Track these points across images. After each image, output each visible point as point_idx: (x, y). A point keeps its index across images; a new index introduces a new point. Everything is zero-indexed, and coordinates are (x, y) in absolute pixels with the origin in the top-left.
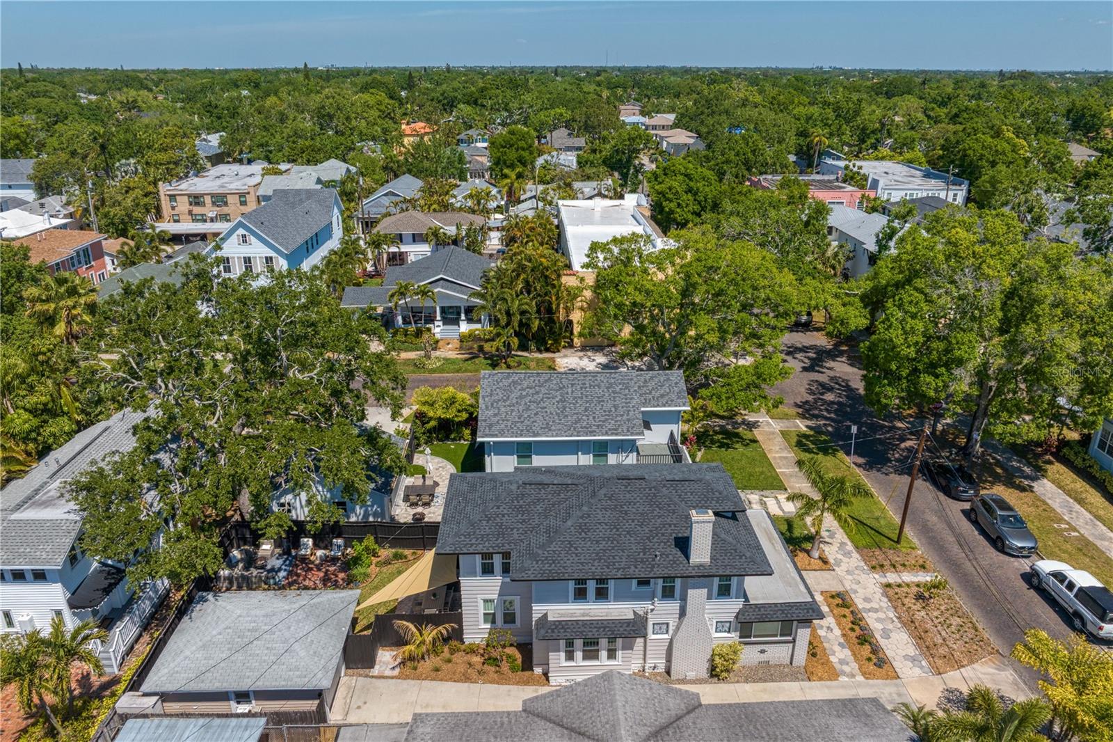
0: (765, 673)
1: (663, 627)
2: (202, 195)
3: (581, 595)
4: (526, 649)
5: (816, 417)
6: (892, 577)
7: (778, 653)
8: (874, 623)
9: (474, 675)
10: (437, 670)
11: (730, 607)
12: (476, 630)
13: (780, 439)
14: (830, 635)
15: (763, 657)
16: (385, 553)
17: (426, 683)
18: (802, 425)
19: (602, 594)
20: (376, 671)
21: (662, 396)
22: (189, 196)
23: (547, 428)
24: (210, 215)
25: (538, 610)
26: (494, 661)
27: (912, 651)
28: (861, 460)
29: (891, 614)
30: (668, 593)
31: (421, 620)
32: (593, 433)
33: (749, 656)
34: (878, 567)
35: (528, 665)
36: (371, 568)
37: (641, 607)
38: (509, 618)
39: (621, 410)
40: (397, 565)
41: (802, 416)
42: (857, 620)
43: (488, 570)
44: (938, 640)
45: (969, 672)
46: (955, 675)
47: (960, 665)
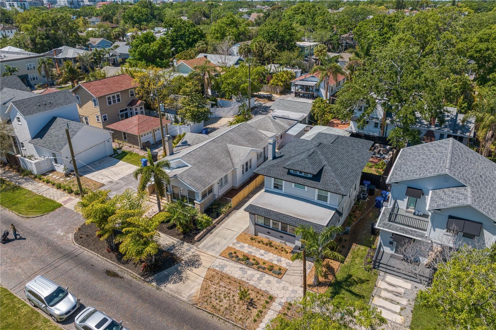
44: (221, 284)
45: (201, 280)
46: (204, 274)
47: (206, 279)
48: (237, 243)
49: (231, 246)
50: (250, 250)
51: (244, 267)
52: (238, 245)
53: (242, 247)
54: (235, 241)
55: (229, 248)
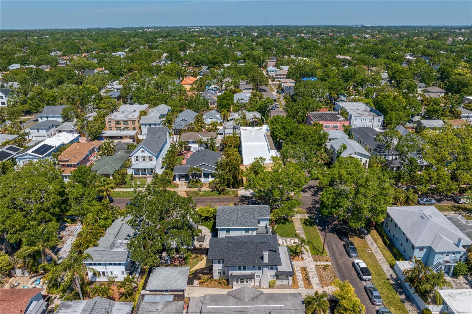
0: (282, 287)
1: (258, 276)
2: (120, 121)
3: (240, 269)
4: (228, 280)
5: (312, 213)
6: (319, 263)
7: (285, 282)
8: (310, 275)
9: (216, 286)
10: (208, 285)
11: (274, 272)
12: (216, 276)
13: (299, 221)
14: (300, 278)
15: (282, 283)
16: (194, 256)
17: (205, 288)
18: (306, 216)
19: (244, 269)
20: (194, 285)
21: (264, 214)
22: (115, 121)
23: (233, 225)
24: (123, 128)
25: (230, 272)
26: (220, 283)
27: (318, 282)
28: (321, 228)
29: (315, 273)
30: (259, 269)
31: (204, 274)
32: (245, 226)
33: (278, 283)
34: (316, 260)
35: (228, 284)
36: (190, 260)
37: (253, 272)
38: (224, 273)
39: (252, 220)
40: (196, 259)
41: (308, 213)
42: (307, 274)
43: (219, 263)
44: (325, 280)
45: (330, 287)
46: (326, 288)
47: (328, 286)
48: (300, 287)
49: (304, 288)
50: (300, 281)
51: (311, 278)
52: (301, 286)
53: (301, 284)
54: (300, 288)
55: (306, 288)
